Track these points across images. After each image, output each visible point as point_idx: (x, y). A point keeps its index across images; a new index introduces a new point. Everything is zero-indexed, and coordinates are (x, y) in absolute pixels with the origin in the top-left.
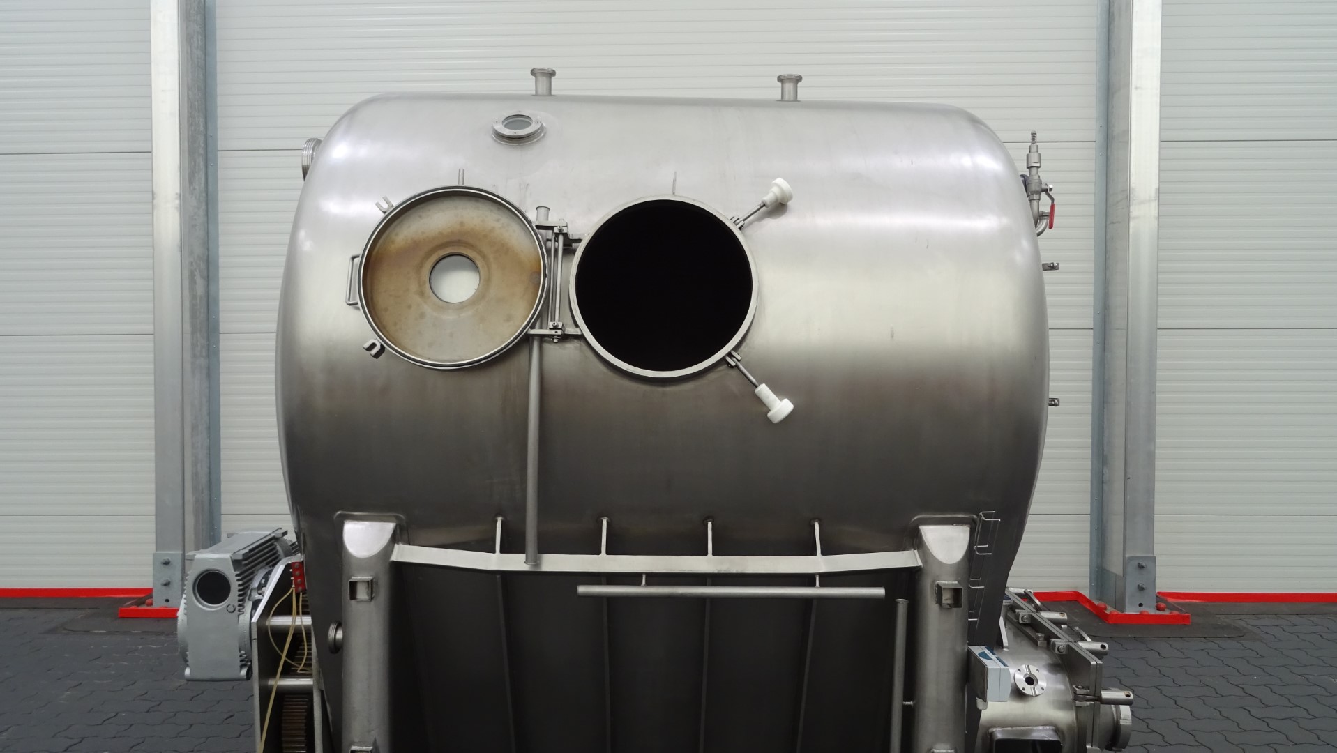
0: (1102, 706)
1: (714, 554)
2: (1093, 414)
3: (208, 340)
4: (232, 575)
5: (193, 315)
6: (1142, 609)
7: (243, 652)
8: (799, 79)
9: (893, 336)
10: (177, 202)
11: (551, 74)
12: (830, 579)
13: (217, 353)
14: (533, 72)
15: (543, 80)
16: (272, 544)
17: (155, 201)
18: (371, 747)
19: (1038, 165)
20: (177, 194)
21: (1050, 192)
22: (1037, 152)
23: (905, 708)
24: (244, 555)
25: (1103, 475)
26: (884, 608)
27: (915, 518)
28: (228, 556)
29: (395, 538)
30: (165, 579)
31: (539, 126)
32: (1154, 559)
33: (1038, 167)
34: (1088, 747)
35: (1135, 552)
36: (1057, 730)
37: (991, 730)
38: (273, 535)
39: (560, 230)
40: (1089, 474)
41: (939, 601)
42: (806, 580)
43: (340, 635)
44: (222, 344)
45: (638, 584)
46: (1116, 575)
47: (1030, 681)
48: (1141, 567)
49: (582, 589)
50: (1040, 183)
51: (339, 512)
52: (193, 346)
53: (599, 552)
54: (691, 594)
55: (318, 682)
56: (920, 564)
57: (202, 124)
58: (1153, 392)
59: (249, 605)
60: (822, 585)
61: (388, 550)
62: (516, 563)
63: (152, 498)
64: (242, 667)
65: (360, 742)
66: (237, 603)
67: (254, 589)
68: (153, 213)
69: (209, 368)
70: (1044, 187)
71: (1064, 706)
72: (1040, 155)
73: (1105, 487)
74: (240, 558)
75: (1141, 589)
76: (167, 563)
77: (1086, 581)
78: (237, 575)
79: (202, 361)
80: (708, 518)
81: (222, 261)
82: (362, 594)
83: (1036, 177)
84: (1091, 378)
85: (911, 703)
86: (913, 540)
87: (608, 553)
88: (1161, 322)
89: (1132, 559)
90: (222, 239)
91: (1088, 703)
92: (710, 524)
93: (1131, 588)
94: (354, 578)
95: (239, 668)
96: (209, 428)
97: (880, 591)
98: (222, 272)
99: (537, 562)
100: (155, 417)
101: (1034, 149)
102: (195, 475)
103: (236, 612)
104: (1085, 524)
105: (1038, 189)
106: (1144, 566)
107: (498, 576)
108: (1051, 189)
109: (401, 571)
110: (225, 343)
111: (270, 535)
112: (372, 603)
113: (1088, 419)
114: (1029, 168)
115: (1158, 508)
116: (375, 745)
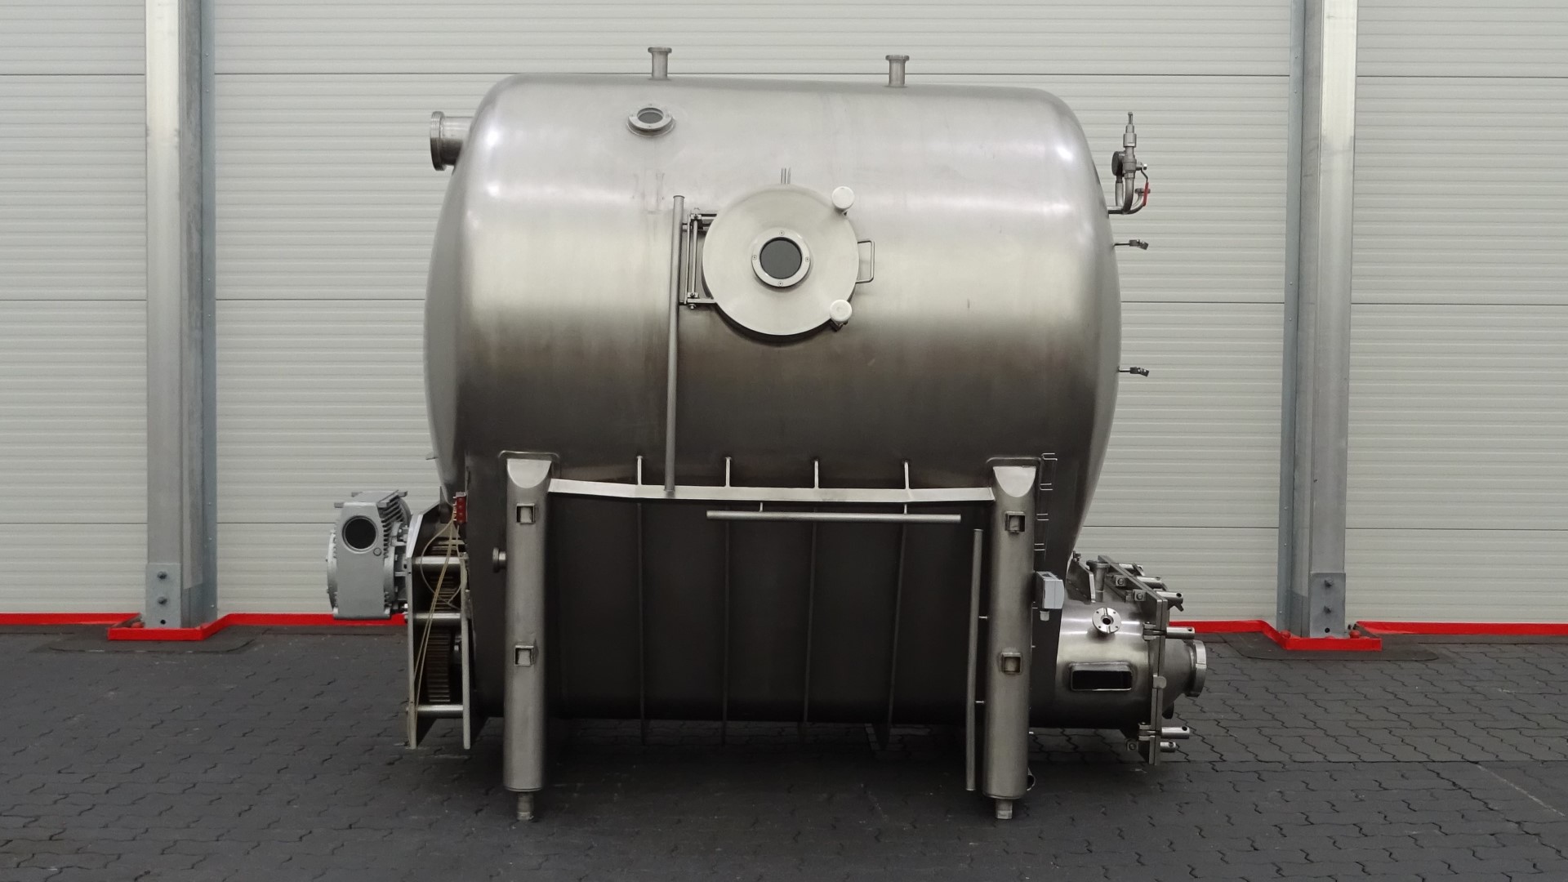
0: (1168, 641)
1: (820, 486)
2: (1283, 407)
3: (202, 307)
4: (377, 521)
5: (190, 279)
6: (1327, 635)
7: (387, 593)
8: (907, 58)
9: (969, 307)
10: (176, 139)
11: (666, 53)
12: (915, 507)
13: (212, 324)
14: (650, 50)
15: (659, 59)
16: (396, 503)
17: (149, 139)
18: (532, 647)
19: (1133, 145)
20: (176, 130)
21: (1144, 171)
22: (1133, 132)
23: (981, 622)
24: (388, 503)
25: (1294, 479)
26: (961, 533)
27: (991, 459)
28: (373, 504)
29: (551, 474)
30: (161, 595)
31: (670, 119)
32: (1343, 576)
33: (1133, 147)
34: (1155, 676)
35: (1322, 567)
36: (1131, 666)
37: (1070, 665)
38: (396, 494)
39: (696, 217)
40: (1278, 479)
41: (1007, 528)
42: (897, 508)
43: (502, 557)
44: (218, 312)
45: (757, 510)
46: (1303, 597)
47: (1107, 621)
48: (1328, 585)
49: (710, 514)
50: (1135, 162)
51: (504, 452)
52: (190, 314)
53: (723, 484)
54: (800, 518)
55: (464, 616)
56: (993, 498)
57: (197, 42)
58: (1345, 379)
59: (392, 550)
60: (909, 512)
61: (546, 483)
62: (656, 492)
63: (144, 502)
64: (386, 606)
65: (524, 642)
66: (382, 547)
67: (393, 537)
68: (146, 151)
69: (202, 341)
70: (1138, 166)
71: (1138, 647)
72: (1135, 135)
73: (1296, 494)
74: (385, 506)
75: (1328, 611)
76: (163, 577)
77: (1274, 608)
78: (383, 522)
79: (197, 334)
80: (815, 458)
81: (219, 210)
82: (526, 517)
83: (1131, 157)
84: (1281, 362)
85: (986, 617)
86: (990, 480)
87: (731, 485)
88: (1356, 295)
89: (1317, 575)
90: (219, 183)
91: (1155, 637)
92: (816, 464)
93: (1315, 611)
94: (519, 505)
95: (383, 607)
96: (202, 417)
97: (957, 518)
98: (219, 224)
99: (672, 493)
100: (148, 403)
101: (1130, 129)
102: (191, 472)
103: (382, 556)
104: (1272, 540)
105: (1133, 168)
106: (1331, 584)
107: (639, 504)
108: (1145, 168)
109: (555, 499)
110: (222, 312)
111: (393, 494)
112: (534, 526)
113: (1278, 412)
114: (1126, 147)
115: (1350, 520)
116: (535, 644)
